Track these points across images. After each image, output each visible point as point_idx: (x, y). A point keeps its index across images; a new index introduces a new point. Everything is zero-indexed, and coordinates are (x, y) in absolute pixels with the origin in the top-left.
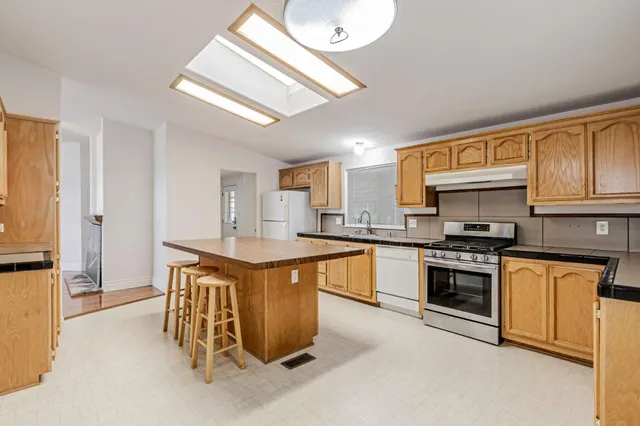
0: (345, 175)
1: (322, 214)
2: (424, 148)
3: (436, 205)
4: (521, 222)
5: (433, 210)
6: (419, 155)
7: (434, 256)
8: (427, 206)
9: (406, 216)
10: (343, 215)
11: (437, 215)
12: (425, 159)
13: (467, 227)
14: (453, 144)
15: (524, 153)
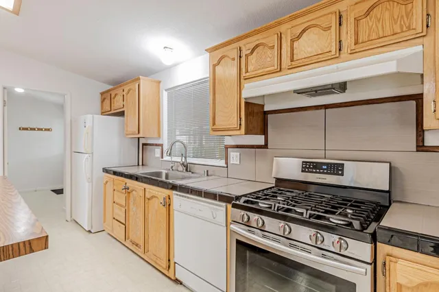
0: (165, 95)
1: (144, 145)
2: (241, 43)
3: (264, 131)
4: (400, 161)
5: (259, 140)
6: (235, 54)
7: (247, 224)
8: (247, 133)
9: (227, 148)
10: (162, 145)
11: (265, 146)
12: (243, 59)
13: (308, 167)
14: (283, 28)
15: (418, 23)
